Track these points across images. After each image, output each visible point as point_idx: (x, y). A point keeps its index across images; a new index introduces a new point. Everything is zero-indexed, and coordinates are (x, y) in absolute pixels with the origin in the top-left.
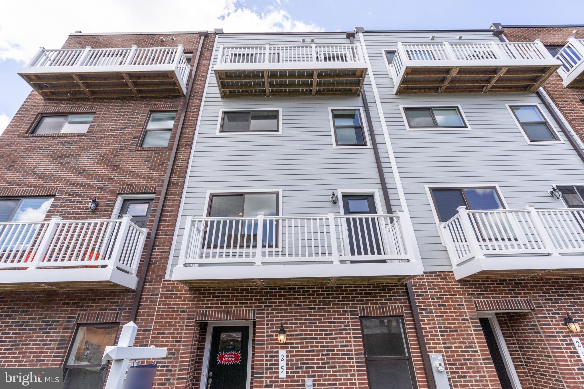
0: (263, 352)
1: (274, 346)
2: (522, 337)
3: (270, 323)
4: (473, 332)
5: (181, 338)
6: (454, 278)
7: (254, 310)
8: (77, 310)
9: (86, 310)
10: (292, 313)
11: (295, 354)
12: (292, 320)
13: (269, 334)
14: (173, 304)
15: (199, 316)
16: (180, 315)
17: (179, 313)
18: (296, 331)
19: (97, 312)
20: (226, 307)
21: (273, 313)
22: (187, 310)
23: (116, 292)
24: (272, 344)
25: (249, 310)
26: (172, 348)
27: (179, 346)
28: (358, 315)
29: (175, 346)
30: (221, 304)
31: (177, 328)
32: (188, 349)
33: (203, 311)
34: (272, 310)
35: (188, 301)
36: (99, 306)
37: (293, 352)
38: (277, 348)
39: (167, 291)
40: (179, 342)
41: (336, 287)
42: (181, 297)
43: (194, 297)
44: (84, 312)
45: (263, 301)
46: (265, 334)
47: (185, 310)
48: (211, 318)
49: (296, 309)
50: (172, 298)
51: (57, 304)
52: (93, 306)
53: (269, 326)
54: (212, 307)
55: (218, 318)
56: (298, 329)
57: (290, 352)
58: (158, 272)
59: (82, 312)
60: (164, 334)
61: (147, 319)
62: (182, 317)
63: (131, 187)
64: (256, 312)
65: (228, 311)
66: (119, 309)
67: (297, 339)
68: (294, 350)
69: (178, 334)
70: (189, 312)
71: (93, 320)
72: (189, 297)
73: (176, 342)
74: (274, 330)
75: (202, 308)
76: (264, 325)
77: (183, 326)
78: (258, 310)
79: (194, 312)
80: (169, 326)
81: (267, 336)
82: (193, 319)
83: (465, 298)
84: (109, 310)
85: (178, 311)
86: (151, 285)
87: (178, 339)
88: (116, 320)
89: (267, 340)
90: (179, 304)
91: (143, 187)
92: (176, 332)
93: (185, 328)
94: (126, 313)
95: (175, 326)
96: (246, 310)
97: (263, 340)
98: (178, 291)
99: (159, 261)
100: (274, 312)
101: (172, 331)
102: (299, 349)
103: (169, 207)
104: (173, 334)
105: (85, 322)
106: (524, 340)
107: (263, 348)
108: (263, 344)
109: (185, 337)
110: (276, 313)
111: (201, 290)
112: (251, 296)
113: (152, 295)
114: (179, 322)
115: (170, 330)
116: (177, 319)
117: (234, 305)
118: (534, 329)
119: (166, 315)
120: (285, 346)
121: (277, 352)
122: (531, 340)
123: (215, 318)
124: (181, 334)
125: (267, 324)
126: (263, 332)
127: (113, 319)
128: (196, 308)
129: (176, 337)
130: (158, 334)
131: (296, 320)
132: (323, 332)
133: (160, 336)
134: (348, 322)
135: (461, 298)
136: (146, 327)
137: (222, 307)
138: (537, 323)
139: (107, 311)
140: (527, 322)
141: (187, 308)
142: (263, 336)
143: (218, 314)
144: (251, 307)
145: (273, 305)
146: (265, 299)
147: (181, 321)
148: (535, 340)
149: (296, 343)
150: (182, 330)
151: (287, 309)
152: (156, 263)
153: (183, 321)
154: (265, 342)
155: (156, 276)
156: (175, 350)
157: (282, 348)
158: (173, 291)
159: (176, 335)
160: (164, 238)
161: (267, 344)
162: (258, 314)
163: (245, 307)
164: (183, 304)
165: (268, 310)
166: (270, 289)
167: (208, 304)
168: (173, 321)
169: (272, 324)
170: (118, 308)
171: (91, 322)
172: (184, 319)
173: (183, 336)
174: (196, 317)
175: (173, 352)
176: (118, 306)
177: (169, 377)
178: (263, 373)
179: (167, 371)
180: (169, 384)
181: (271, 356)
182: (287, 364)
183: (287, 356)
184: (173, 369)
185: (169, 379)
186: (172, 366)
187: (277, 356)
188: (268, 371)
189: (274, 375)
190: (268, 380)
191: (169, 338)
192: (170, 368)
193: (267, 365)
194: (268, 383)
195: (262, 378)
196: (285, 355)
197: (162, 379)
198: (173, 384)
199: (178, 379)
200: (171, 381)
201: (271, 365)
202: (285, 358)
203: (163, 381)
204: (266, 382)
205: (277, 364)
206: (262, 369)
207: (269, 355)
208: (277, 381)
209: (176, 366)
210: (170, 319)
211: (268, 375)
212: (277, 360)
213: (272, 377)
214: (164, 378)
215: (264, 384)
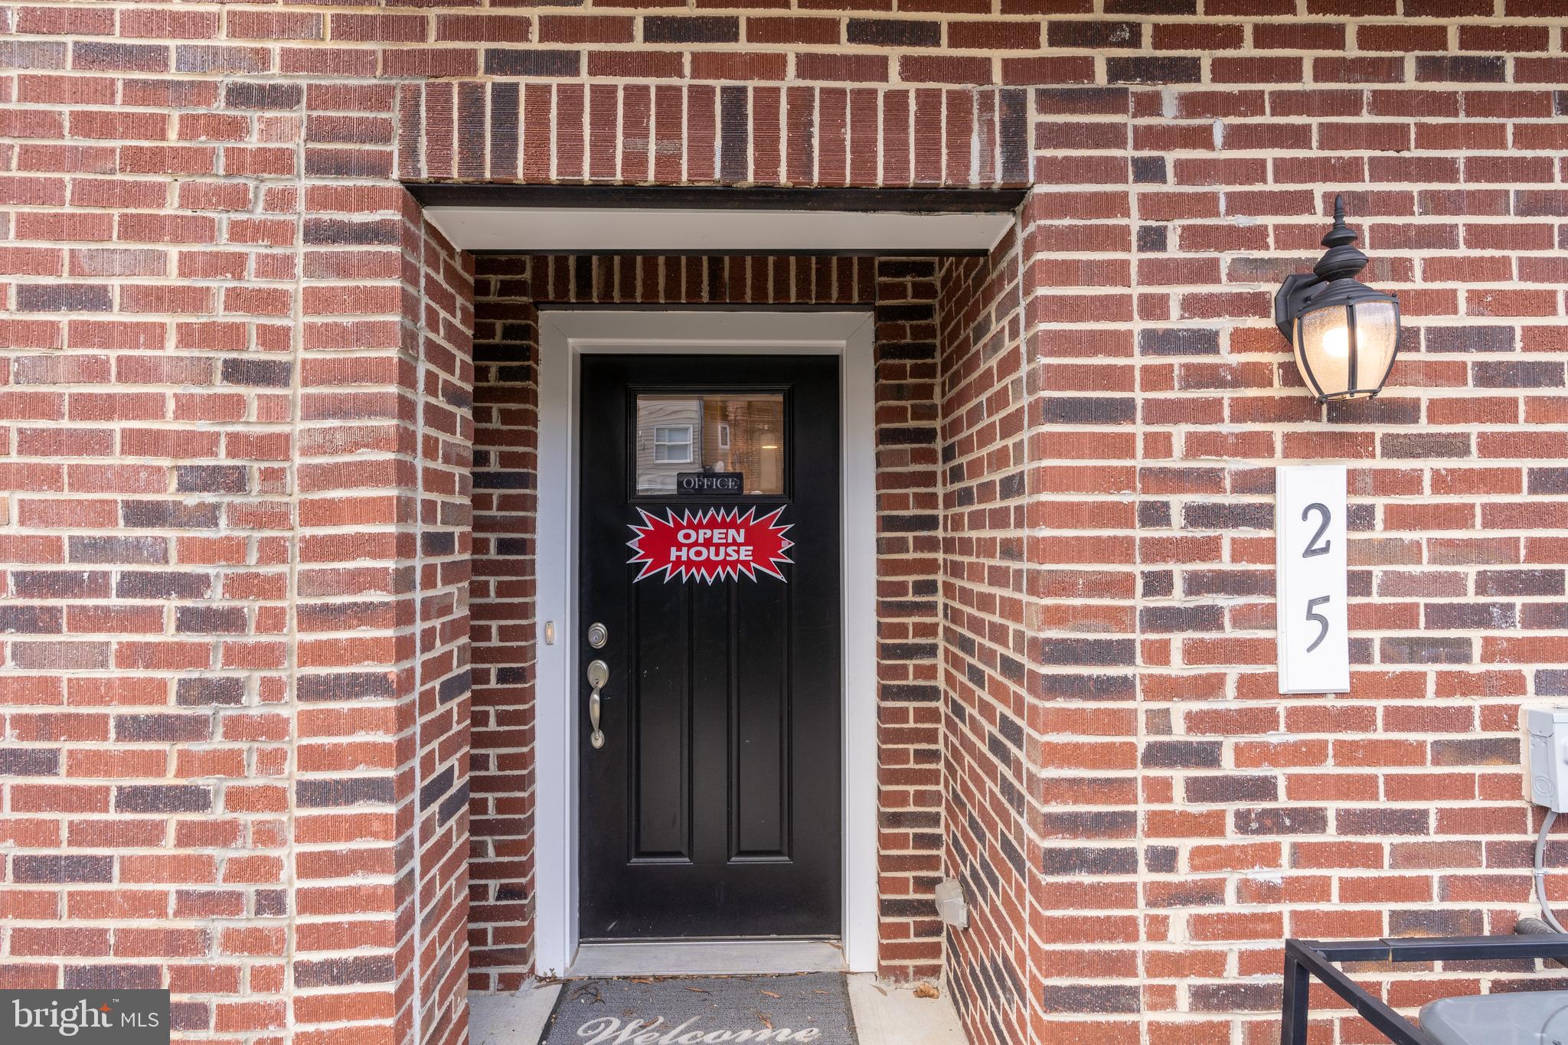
0: (1123, 479)
1: (1230, 429)
3: (1174, 228)
5: (277, 338)
7: (1015, 104)
10: (1395, 136)
11: (1427, 497)
12: (1401, 204)
13: (1175, 321)
15: (438, 138)
16: (236, 130)
17: (219, 107)
18: (1445, 303)
20: (708, 66)
21: (1201, 138)
22: (305, 83)
24: (1209, 411)
25: (958, 103)
26: (203, 426)
27: (273, 410)
29: (233, 408)
30: (657, 32)
31: (224, 245)
32: (376, 441)
33: (471, 94)
34: (1191, 104)
37: (1407, 485)
38: (1259, 445)
40: (270, 375)
45: (1097, 18)
46: (1137, 325)
47: (273, 77)
48: (569, 158)
49: (1443, 104)
53: (1174, 251)
54: (566, 64)
55: (635, 161)
56: (1462, 289)
57: (1386, 483)
60: (98, 300)
62: (253, 142)
64: (1034, 117)
65: (735, 99)
67: (1455, 374)
68: (1427, 465)
69: (237, 300)
70: (320, 97)
73: (235, 372)
74: (1225, 287)
75: (460, 64)
76: (1117, 238)
77: (279, 233)
78: (1048, 103)
79: (379, 98)
81: (1156, 342)
82: (378, 167)
85: (202, 93)
87: (255, 353)
89: (1156, 378)
92: (220, 286)
93: (300, 249)
95: (205, 230)
96: (929, 100)
97: (1120, 378)
100: (1219, 126)
101: (172, 279)
102: (1474, 464)
104: (195, 301)
107: (1123, 446)
108: (1122, 411)
109: (317, 337)
110: (1237, 137)
114: (236, 200)
115: (155, 264)
116: (206, 170)
117: (791, 53)
120: (1334, 429)
121: (1266, 482)
124: (275, 302)
125: (1153, 239)
126: (1117, 308)
128: (394, 64)
129: (233, 336)
130: (35, 298)
131: (1437, 203)
137: (668, 66)
141: (294, 62)
142: (1119, 343)
143: (635, 126)
144: (977, 72)
145: (1206, 59)
147: (260, 187)
149: (1441, 410)
150: (282, 267)
151: (1350, 103)
153: (274, 183)
154: (1139, 396)
156: (240, 446)
157: (1304, 448)
159: (221, 316)
161: (1159, 412)
162: (1050, 136)
163: (913, 67)
165: (1150, 105)
167: (515, 28)
168: (174, 184)
169: (1193, 238)
172: (276, 163)
173: (297, 320)
174: (410, 152)
175: (223, 460)
177: (217, 671)
178: (1122, 652)
179: (188, 620)
180: (235, 728)
181: (1196, 516)
182: (1358, 583)
183: (1359, 517)
184: (251, 607)
185: (229, 692)
186: (240, 586)
187: (1264, 516)
188: (1177, 640)
189: (1233, 672)
190: (1179, 709)
191: (155, 335)
192: (216, 599)
193: (1158, 584)
194: (1179, 733)
195: (1122, 688)
196: (1339, 503)
197: (156, 692)
198: (275, 728)
199: (310, 689)
200: (253, 706)
201: (1196, 584)
202: (1338, 533)
203: (171, 708)
204: (1159, 721)
205: (1267, 584)
206: (1115, 618)
207: (1177, 502)
208: (1265, 720)
209: (274, 587)
210: (135, 160)
211: (1177, 667)
212: (1267, 550)
213: (1211, 687)
214: (172, 677)
215: (1142, 740)
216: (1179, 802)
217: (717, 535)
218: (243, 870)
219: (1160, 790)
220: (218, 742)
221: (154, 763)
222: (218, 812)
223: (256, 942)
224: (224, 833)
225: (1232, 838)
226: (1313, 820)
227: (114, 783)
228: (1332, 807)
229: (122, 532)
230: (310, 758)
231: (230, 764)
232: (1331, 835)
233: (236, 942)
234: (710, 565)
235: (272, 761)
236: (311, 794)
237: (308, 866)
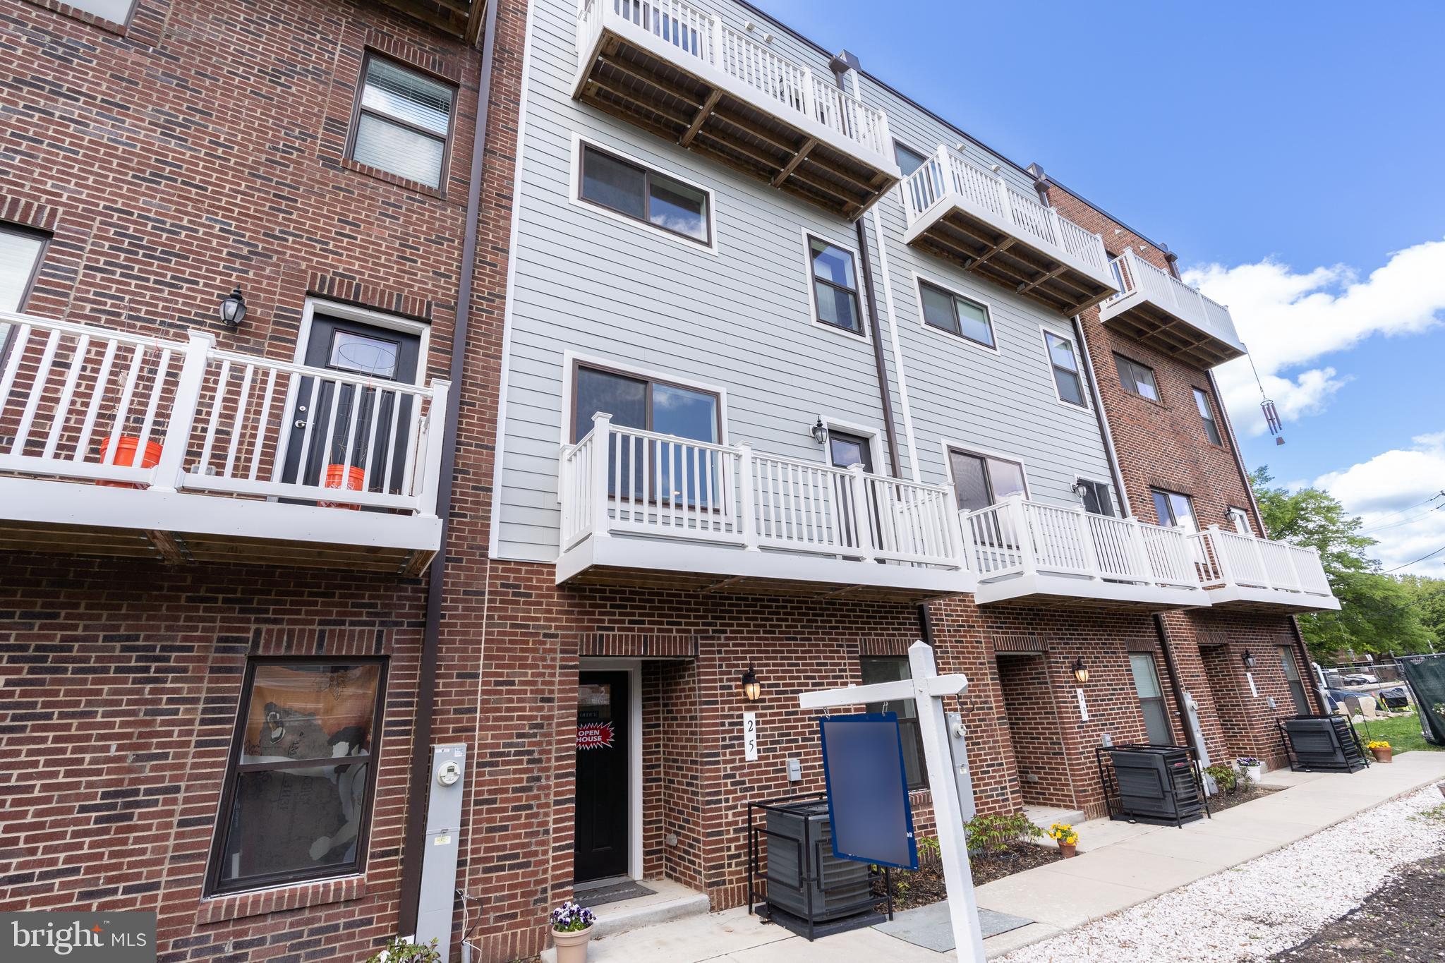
0: (717, 717)
1: (735, 705)
2: (1017, 690)
3: (724, 664)
4: (990, 682)
5: (551, 692)
6: (973, 602)
7: (696, 638)
8: (248, 621)
9: (275, 621)
10: (760, 645)
11: (768, 718)
12: (761, 659)
13: (725, 683)
14: (523, 618)
15: (588, 646)
16: (544, 643)
17: (541, 638)
18: (768, 678)
19: (315, 627)
20: (640, 630)
21: (728, 645)
22: (560, 632)
23: (363, 579)
24: (731, 702)
25: (686, 637)
26: (535, 713)
27: (551, 709)
28: (857, 652)
29: (541, 709)
30: (631, 622)
31: (541, 670)
32: (572, 715)
33: (595, 636)
34: (727, 638)
35: (558, 612)
36: (317, 613)
37: (765, 715)
38: (740, 709)
39: (503, 585)
40: (550, 700)
41: (826, 603)
42: (540, 604)
43: (570, 605)
44: (276, 627)
45: (710, 620)
46: (719, 684)
47: (553, 631)
48: (614, 650)
49: (766, 639)
50: (517, 603)
51: (167, 598)
52: (298, 612)
53: (724, 669)
54: (612, 629)
55: (627, 651)
57: (762, 715)
58: (474, 539)
59: (264, 627)
60: (512, 683)
61: (465, 650)
62: (548, 646)
63: (350, 285)
64: (699, 642)
65: (646, 637)
66: (382, 624)
68: (768, 711)
69: (544, 683)
70: (563, 636)
71: (309, 648)
72: (558, 604)
73: (543, 700)
74: (733, 676)
75: (591, 629)
76: (714, 666)
78: (703, 638)
79: (575, 636)
80: (521, 666)
81: (722, 688)
82: (575, 652)
83: (984, 632)
84: (352, 624)
85: (537, 634)
86: (460, 568)
87: (547, 695)
88: (378, 648)
89: (722, 695)
90: (538, 619)
91: (391, 295)
92: (540, 679)
93: (558, 670)
94: (405, 632)
95: (537, 667)
96: (681, 638)
97: (716, 695)
98: (531, 587)
99: (471, 509)
100: (731, 643)
101: (529, 678)
102: (776, 710)
103: (477, 372)
104: (534, 683)
105: (282, 652)
106: (1017, 694)
107: (717, 710)
108: (717, 702)
109: (560, 691)
110: (735, 645)
111: (584, 590)
112: (687, 610)
113: (465, 593)
114: (544, 659)
115: (526, 675)
116: (538, 652)
117: (656, 627)
118: (1039, 678)
119: (511, 642)
120: (752, 705)
121: (741, 716)
122: (1029, 694)
123: (620, 651)
124: (552, 683)
125: (721, 666)
126: (715, 680)
127: (369, 648)
128: (578, 628)
129: (542, 691)
130: (497, 683)
131: (767, 658)
132: (810, 681)
133: (504, 688)
134: (845, 664)
135: (979, 632)
136: (465, 667)
137: (632, 630)
138: (1046, 671)
139: (347, 627)
140: (1030, 669)
141: (557, 628)
142: (715, 688)
143: (627, 644)
144: (689, 631)
145: (728, 629)
146: (713, 618)
147: (549, 656)
148: (1036, 693)
149: (770, 700)
150: (553, 675)
151: (752, 639)
152: (465, 516)
153: (552, 655)
154: (719, 699)
155: (470, 547)
156: (543, 717)
157: (748, 709)
158: (518, 587)
159: (540, 687)
160: (475, 452)
162: (703, 645)
163: (678, 631)
164: (546, 619)
165: (719, 639)
166: (721, 598)
167: (603, 621)
168: (530, 655)
169: (728, 666)
170: (377, 620)
171: (303, 653)
172: (553, 651)
173: (556, 687)
174: (581, 649)
175: (539, 721)
176: (377, 615)
177: (536, 774)
178: (717, 755)
179: (529, 762)
180: (539, 788)
181: (731, 724)
182: (758, 737)
183: (757, 723)
184: (544, 757)
185: (538, 779)
186: (541, 752)
187: (741, 724)
188: (728, 751)
189: (738, 757)
190: (729, 766)
191: (525, 692)
192: (536, 756)
193: (724, 739)
194: (729, 772)
195: (717, 762)
196: (754, 720)
197: (521, 780)
198: (548, 787)
199: (557, 777)
200: (543, 782)
201: (731, 739)
202: (754, 727)
203: (525, 784)
204: (725, 769)
205: (742, 738)
206: (716, 747)
207: (727, 721)
208: (742, 768)
209: (549, 752)
210: (522, 650)
211: (728, 757)
212: (742, 731)
213: (733, 761)
214: (525, 776)
215: (722, 774)
216: (730, 787)
217: (591, 733)
218: (539, 825)
219: (726, 784)
220: (535, 792)
221: (520, 799)
222: (535, 810)
223: (543, 843)
224: (536, 815)
225: (739, 794)
226: (752, 789)
227: (510, 805)
228: (756, 785)
229: (515, 740)
230: (556, 794)
231: (537, 797)
232: (756, 792)
233: (538, 844)
234: (588, 743)
235: (547, 796)
236: (557, 803)
237: (556, 821)
